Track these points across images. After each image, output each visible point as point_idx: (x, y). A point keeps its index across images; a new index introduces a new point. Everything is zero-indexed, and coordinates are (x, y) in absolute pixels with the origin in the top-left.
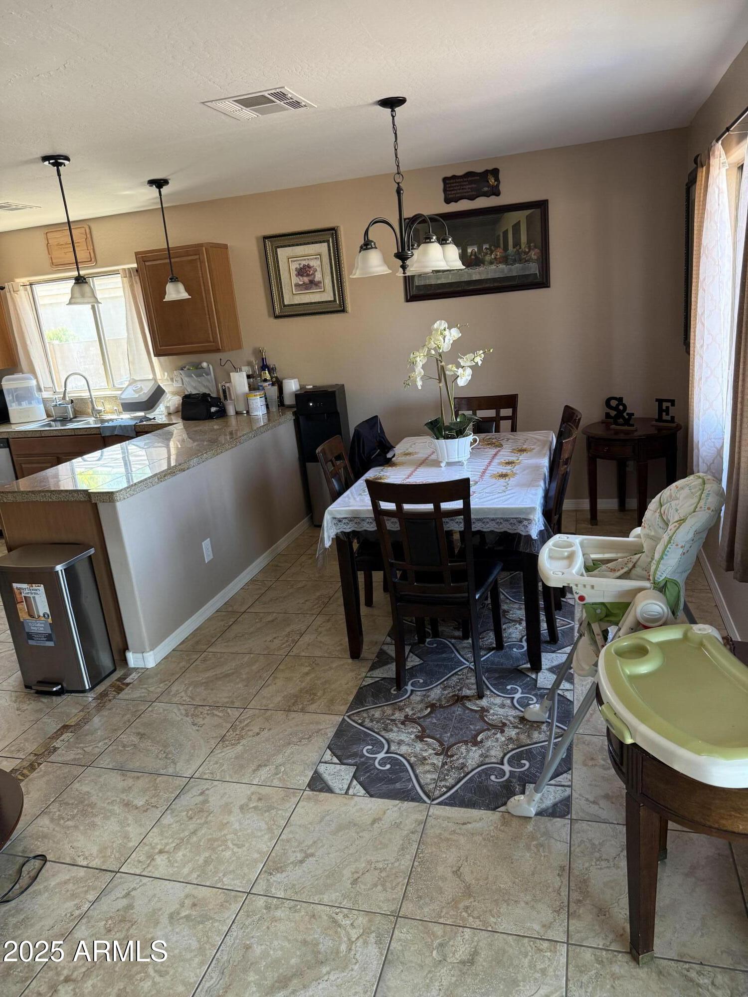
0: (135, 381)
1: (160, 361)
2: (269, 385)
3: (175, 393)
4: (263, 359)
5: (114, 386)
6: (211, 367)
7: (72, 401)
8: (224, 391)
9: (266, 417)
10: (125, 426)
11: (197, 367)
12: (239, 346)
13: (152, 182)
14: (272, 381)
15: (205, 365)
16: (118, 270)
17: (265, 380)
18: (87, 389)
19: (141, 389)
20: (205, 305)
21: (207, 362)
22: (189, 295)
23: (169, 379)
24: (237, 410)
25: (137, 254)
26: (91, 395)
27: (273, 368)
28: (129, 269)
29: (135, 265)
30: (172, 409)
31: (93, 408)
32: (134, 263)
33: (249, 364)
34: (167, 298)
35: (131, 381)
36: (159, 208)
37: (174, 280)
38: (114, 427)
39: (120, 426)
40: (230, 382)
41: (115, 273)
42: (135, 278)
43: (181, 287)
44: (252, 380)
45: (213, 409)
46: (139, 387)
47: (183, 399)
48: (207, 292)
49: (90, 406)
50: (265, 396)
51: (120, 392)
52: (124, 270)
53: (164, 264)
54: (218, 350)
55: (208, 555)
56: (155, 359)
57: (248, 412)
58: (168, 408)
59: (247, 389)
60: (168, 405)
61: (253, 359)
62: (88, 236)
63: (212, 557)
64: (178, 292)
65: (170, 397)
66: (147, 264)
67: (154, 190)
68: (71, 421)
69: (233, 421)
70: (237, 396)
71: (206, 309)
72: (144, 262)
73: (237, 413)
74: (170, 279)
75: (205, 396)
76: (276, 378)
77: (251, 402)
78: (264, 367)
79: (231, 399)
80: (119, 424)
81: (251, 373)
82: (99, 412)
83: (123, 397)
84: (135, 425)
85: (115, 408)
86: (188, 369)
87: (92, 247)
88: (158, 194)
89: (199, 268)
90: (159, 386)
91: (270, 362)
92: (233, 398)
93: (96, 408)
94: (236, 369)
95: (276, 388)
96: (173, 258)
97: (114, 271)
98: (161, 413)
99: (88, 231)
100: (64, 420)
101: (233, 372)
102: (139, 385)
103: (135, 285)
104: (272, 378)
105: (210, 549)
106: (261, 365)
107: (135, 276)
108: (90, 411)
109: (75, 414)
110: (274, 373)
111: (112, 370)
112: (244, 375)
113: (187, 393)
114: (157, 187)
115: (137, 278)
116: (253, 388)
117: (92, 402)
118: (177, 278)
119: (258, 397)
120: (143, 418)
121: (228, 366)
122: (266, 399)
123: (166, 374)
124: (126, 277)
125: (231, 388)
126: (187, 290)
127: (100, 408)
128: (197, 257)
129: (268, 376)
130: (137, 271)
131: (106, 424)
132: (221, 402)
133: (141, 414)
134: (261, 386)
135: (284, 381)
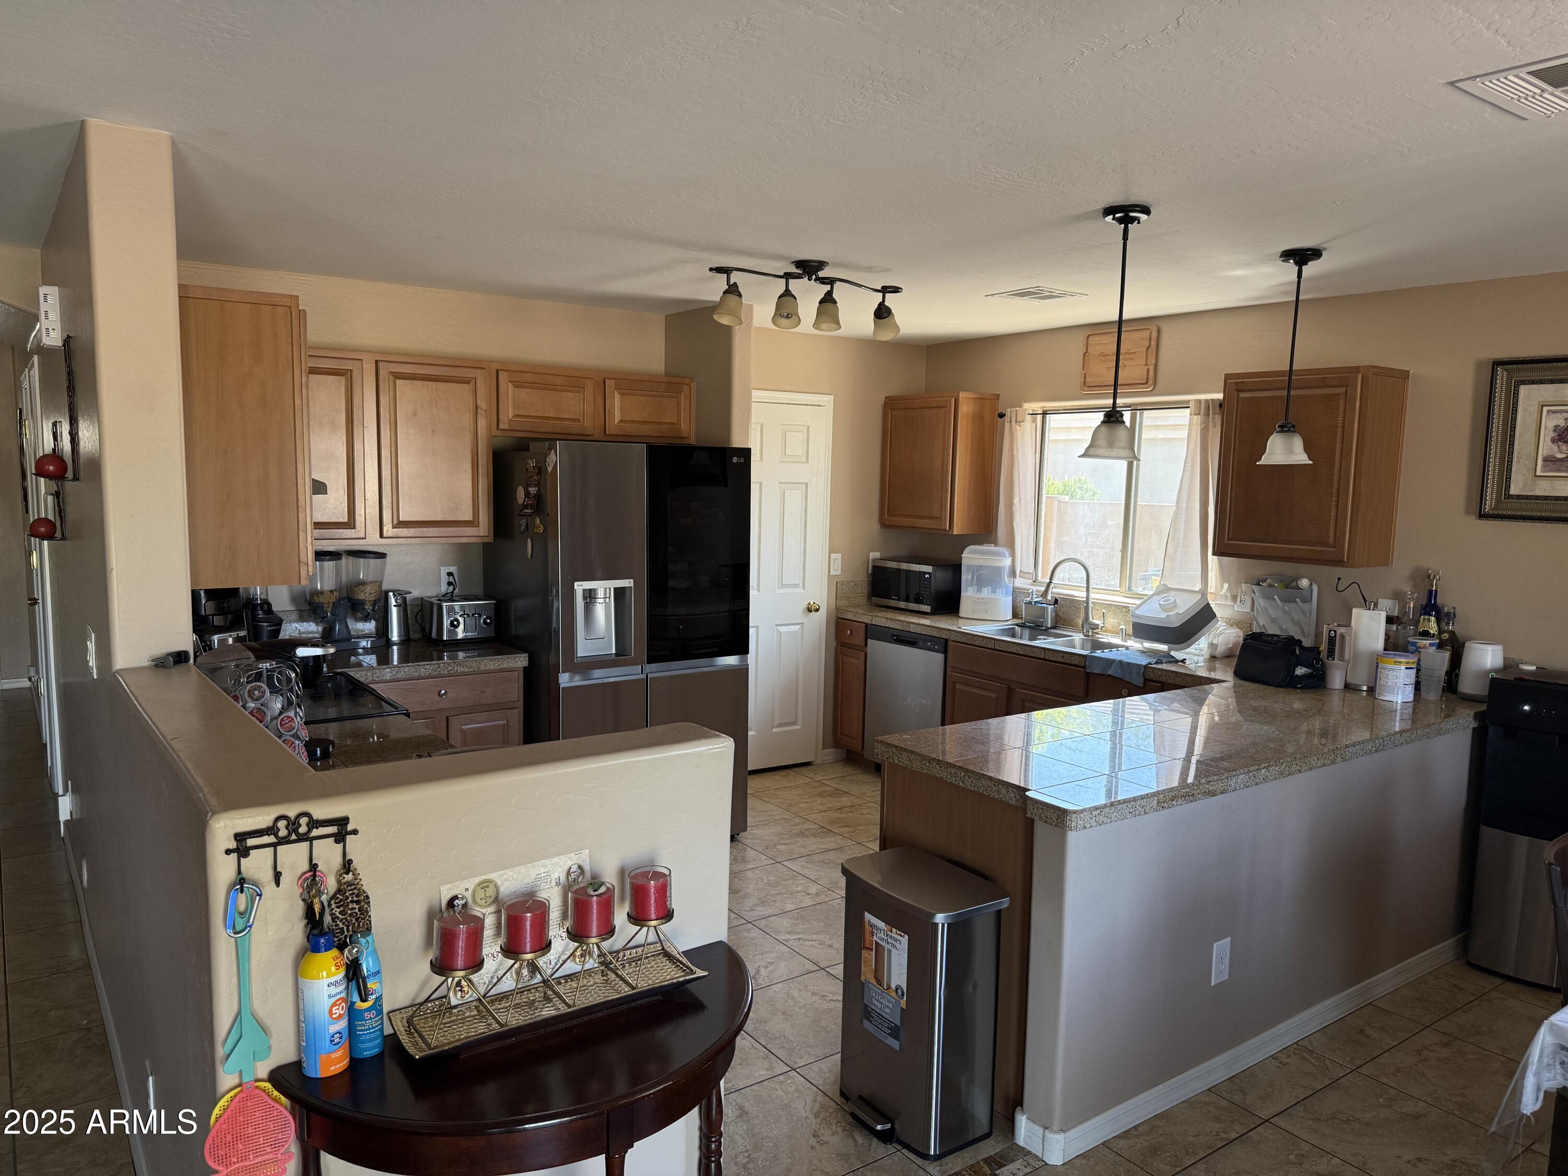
0: (1168, 589)
1: (1220, 564)
2: (1431, 645)
3: (1232, 623)
4: (1431, 592)
5: (1129, 589)
6: (1315, 588)
7: (1056, 601)
8: (1332, 641)
9: (1411, 710)
10: (1129, 664)
11: (1290, 584)
12: (1385, 560)
13: (1287, 255)
14: (1440, 639)
15: (1304, 583)
16: (1188, 402)
17: (1426, 634)
18: (1085, 585)
19: (1175, 605)
20: (1336, 478)
21: (1310, 580)
22: (1310, 459)
23: (1229, 595)
24: (1349, 680)
25: (1228, 377)
26: (1088, 598)
27: (1448, 614)
28: (1207, 401)
29: (1220, 396)
30: (1220, 650)
31: (1086, 618)
32: (1218, 392)
33: (1398, 596)
34: (1265, 460)
35: (1161, 588)
36: (1293, 301)
37: (1286, 428)
38: (1110, 662)
39: (1121, 662)
40: (1348, 625)
41: (1183, 405)
42: (1213, 418)
43: (1298, 443)
44: (1394, 627)
45: (1300, 671)
46: (1172, 600)
47: (1245, 640)
48: (1345, 454)
49: (1082, 615)
50: (1418, 664)
51: (1138, 602)
52: (1199, 401)
53: (1277, 398)
54: (1339, 563)
55: (1219, 972)
56: (1213, 560)
57: (1371, 690)
58: (1212, 646)
59: (1380, 644)
60: (1215, 642)
61: (1407, 588)
62: (1153, 343)
63: (1225, 976)
64: (1290, 451)
65: (1221, 628)
66: (1242, 395)
67: (1291, 267)
68: (1046, 632)
69: (1335, 702)
70: (1356, 655)
71: (1335, 485)
72: (1238, 391)
73: (1347, 687)
74: (1279, 427)
75: (1291, 642)
76: (1452, 633)
77: (1382, 673)
78: (1431, 606)
79: (1342, 658)
80: (1118, 658)
81: (1396, 614)
82: (1095, 627)
83: (1138, 612)
84: (1146, 667)
85: (1121, 627)
86: (1270, 586)
87: (1154, 362)
88: (1294, 277)
89: (1341, 410)
90: (1208, 604)
91: (1446, 600)
92: (1347, 657)
93: (1091, 619)
94: (1367, 603)
95: (1445, 656)
96: (1295, 389)
97: (1180, 402)
98: (1197, 652)
99: (1154, 335)
100: (1037, 628)
101: (1361, 607)
102: (1172, 596)
103: (1211, 429)
104: (1441, 631)
105: (1227, 960)
106: (1424, 602)
107: (1214, 414)
108: (1080, 621)
109: (1056, 622)
110: (1448, 624)
111: (1135, 563)
112: (1383, 615)
113: (1256, 629)
114: (1296, 263)
115: (1218, 418)
116: (1394, 645)
117: (1087, 608)
118: (1293, 426)
119: (1403, 667)
120: (1164, 656)
121: (1352, 594)
122: (1418, 671)
123: (1226, 586)
124: (1199, 414)
125: (1347, 638)
126: (1307, 449)
127: (1096, 622)
128: (1343, 389)
129: (1433, 627)
130: (1221, 405)
131: (1098, 653)
132: (1319, 660)
133: (1164, 647)
134: (1414, 644)
135: (1466, 644)
